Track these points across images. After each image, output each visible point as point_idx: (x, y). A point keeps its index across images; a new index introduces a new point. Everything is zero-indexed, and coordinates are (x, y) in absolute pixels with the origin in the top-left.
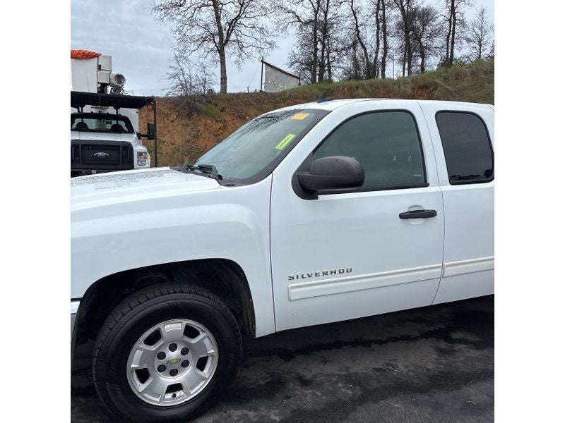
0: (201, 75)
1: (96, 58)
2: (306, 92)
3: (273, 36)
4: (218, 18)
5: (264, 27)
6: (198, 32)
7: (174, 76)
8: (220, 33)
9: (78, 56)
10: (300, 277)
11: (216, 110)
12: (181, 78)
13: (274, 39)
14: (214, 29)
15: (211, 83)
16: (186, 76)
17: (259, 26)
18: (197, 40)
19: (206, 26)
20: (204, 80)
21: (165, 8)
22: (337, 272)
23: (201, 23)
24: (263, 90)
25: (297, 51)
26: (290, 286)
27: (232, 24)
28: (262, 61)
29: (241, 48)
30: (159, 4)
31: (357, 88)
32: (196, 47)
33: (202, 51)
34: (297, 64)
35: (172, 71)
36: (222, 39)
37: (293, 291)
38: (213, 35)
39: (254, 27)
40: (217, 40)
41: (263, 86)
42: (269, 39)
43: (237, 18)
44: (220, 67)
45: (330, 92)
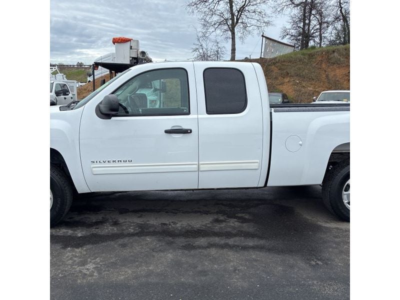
0: (215, 48)
1: (129, 42)
2: (292, 57)
3: (269, 17)
4: (231, 7)
5: (263, 11)
6: (216, 18)
7: (195, 50)
8: (232, 19)
9: (119, 41)
10: (98, 162)
12: (201, 51)
13: (270, 19)
14: (227, 15)
15: (222, 54)
16: (204, 50)
17: (259, 11)
18: (215, 24)
19: (221, 15)
20: (217, 51)
21: (195, 4)
22: (122, 161)
23: (218, 12)
24: (262, 57)
25: (289, 26)
26: (92, 166)
27: (242, 10)
28: (263, 36)
29: (245, 27)
30: (191, 2)
31: (334, 52)
32: (213, 29)
33: (218, 31)
34: (288, 36)
35: (195, 47)
36: (233, 22)
37: (94, 169)
38: (227, 20)
39: (254, 12)
40: (230, 22)
41: (262, 54)
42: (266, 20)
43: (243, 7)
44: (230, 41)
45: (311, 56)
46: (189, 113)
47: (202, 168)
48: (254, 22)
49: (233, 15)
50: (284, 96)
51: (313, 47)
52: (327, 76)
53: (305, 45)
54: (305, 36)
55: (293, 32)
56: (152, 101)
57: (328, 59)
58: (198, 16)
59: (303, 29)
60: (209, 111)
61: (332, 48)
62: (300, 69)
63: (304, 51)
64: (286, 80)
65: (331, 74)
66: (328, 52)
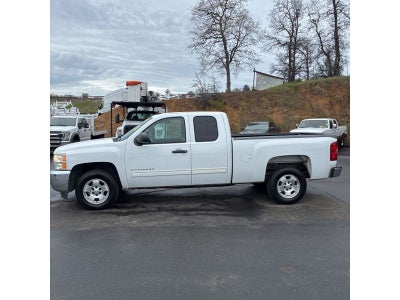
0: (212, 83)
1: (139, 85)
3: (259, 56)
4: (225, 48)
5: (252, 51)
6: (212, 58)
8: (227, 57)
10: (135, 170)
11: (221, 104)
12: (199, 86)
13: (259, 58)
14: (222, 55)
16: (202, 85)
17: (249, 51)
18: (211, 63)
19: (217, 55)
20: (214, 86)
21: (194, 46)
22: (149, 169)
23: (214, 53)
24: (255, 88)
25: (277, 63)
27: (235, 49)
28: (254, 71)
29: (238, 65)
32: (210, 67)
33: (214, 68)
35: (194, 83)
36: (228, 60)
37: (133, 174)
40: (225, 60)
41: (255, 86)
42: (256, 58)
43: (236, 47)
44: (226, 77)
45: (296, 88)
46: (185, 142)
47: (194, 172)
48: (245, 60)
49: (227, 54)
50: (271, 124)
51: (299, 80)
52: (311, 106)
53: (291, 78)
54: (292, 70)
55: (281, 68)
56: (159, 132)
57: (312, 91)
58: (196, 55)
59: (289, 65)
60: (198, 139)
61: (314, 81)
62: (287, 100)
63: (291, 84)
64: (275, 109)
65: (314, 104)
66: (311, 85)
